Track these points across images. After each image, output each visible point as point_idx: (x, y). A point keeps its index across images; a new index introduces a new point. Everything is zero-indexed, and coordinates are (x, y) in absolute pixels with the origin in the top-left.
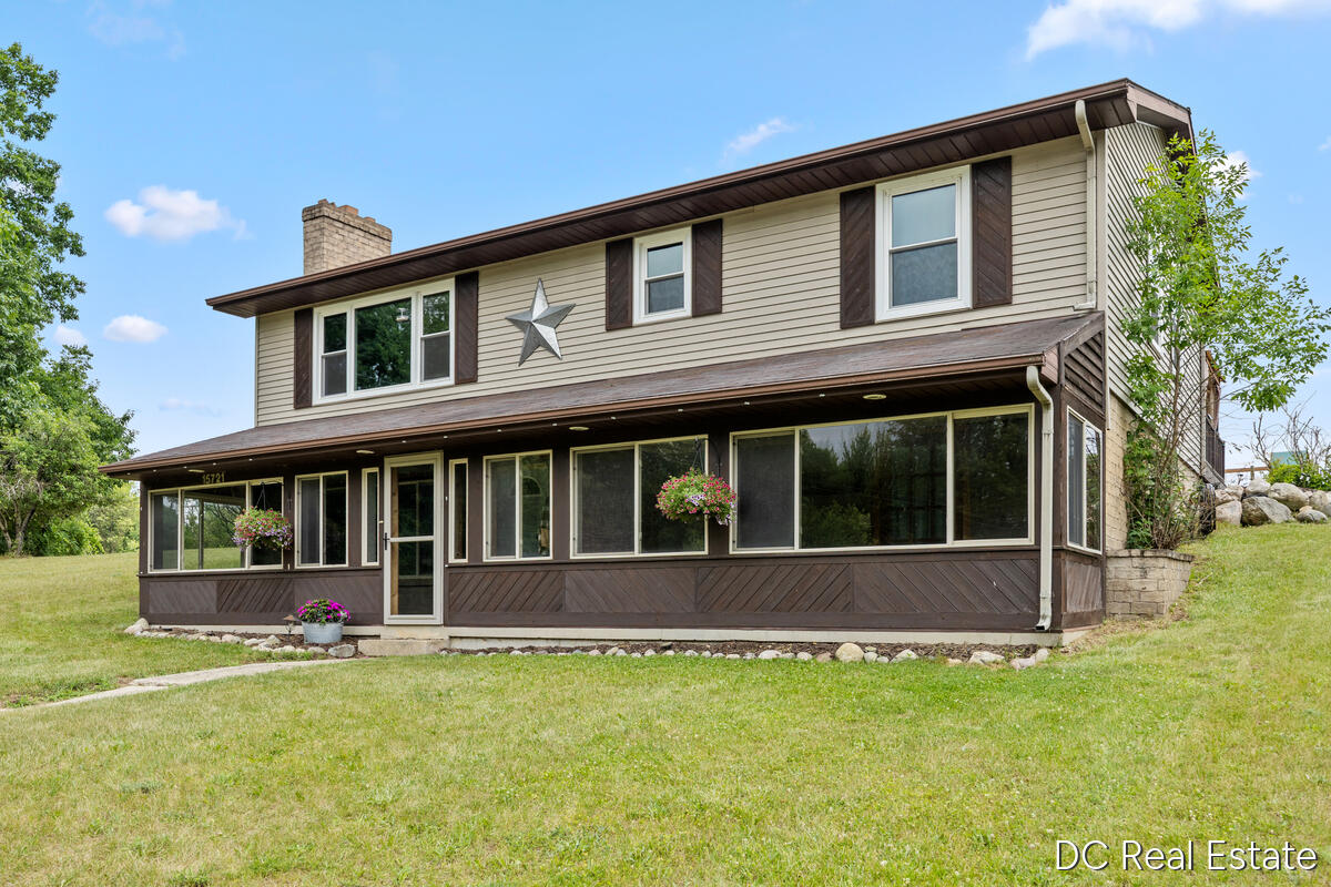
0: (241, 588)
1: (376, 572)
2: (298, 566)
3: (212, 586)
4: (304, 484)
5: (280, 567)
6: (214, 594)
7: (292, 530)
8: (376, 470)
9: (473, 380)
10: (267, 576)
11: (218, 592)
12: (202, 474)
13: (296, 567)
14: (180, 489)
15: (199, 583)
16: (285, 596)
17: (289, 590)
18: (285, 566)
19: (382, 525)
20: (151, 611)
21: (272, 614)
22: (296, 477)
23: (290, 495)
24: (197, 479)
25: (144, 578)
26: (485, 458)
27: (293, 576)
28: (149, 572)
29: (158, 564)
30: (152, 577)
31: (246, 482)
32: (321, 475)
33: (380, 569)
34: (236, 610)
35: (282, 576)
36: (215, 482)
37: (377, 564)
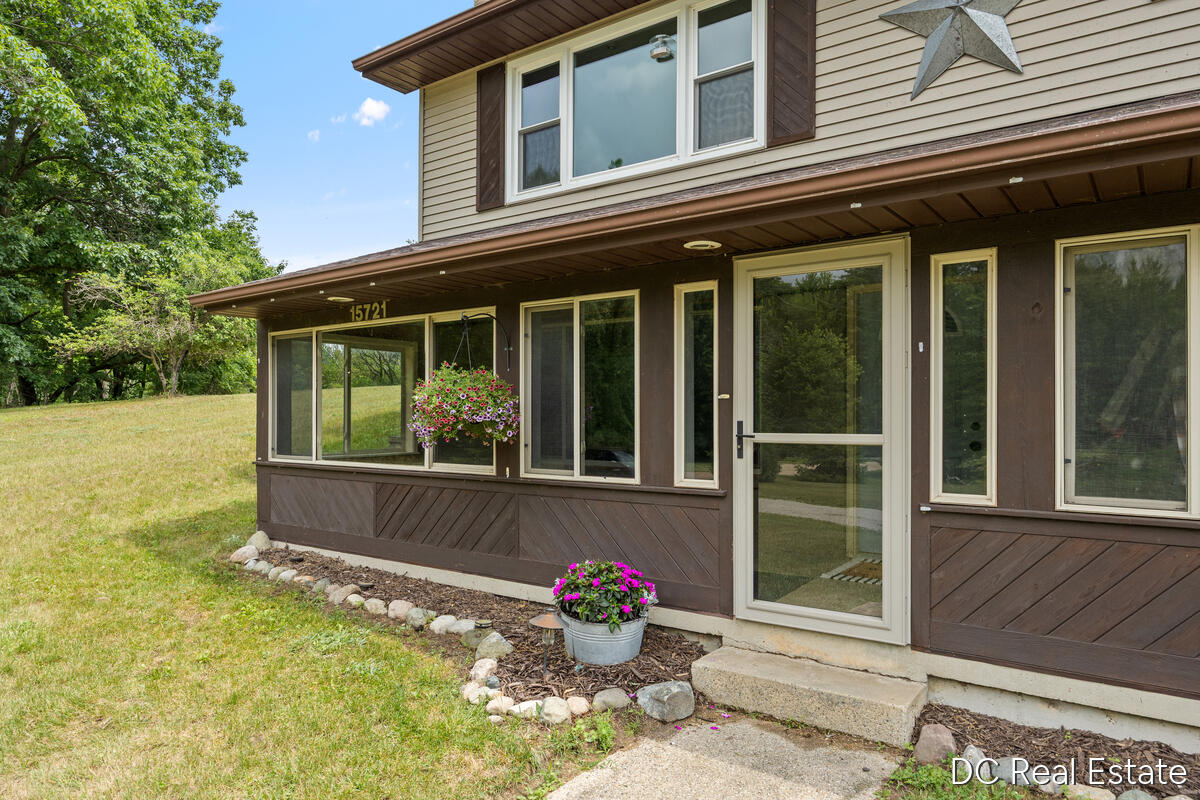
0: (417, 501)
1: (714, 503)
2: (527, 472)
3: (367, 490)
4: (539, 319)
5: (490, 470)
6: (370, 504)
7: (516, 407)
8: (712, 285)
9: (806, 133)
10: (463, 485)
11: (376, 500)
12: (347, 306)
13: (523, 474)
14: (315, 330)
15: (346, 484)
16: (499, 525)
17: (508, 515)
18: (500, 470)
19: (727, 407)
20: (274, 519)
21: (474, 553)
22: (523, 305)
23: (510, 338)
24: (341, 313)
25: (263, 467)
26: (1060, 245)
27: (518, 490)
28: (271, 459)
29: (284, 448)
30: (274, 466)
31: (425, 317)
32: (576, 301)
33: (724, 496)
34: (408, 536)
35: (495, 488)
36: (370, 318)
37: (713, 484)
